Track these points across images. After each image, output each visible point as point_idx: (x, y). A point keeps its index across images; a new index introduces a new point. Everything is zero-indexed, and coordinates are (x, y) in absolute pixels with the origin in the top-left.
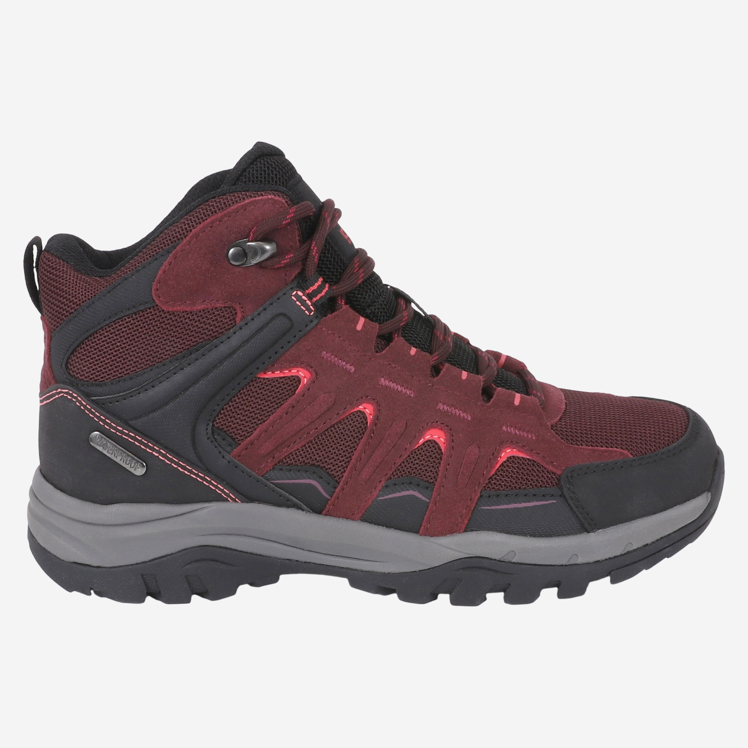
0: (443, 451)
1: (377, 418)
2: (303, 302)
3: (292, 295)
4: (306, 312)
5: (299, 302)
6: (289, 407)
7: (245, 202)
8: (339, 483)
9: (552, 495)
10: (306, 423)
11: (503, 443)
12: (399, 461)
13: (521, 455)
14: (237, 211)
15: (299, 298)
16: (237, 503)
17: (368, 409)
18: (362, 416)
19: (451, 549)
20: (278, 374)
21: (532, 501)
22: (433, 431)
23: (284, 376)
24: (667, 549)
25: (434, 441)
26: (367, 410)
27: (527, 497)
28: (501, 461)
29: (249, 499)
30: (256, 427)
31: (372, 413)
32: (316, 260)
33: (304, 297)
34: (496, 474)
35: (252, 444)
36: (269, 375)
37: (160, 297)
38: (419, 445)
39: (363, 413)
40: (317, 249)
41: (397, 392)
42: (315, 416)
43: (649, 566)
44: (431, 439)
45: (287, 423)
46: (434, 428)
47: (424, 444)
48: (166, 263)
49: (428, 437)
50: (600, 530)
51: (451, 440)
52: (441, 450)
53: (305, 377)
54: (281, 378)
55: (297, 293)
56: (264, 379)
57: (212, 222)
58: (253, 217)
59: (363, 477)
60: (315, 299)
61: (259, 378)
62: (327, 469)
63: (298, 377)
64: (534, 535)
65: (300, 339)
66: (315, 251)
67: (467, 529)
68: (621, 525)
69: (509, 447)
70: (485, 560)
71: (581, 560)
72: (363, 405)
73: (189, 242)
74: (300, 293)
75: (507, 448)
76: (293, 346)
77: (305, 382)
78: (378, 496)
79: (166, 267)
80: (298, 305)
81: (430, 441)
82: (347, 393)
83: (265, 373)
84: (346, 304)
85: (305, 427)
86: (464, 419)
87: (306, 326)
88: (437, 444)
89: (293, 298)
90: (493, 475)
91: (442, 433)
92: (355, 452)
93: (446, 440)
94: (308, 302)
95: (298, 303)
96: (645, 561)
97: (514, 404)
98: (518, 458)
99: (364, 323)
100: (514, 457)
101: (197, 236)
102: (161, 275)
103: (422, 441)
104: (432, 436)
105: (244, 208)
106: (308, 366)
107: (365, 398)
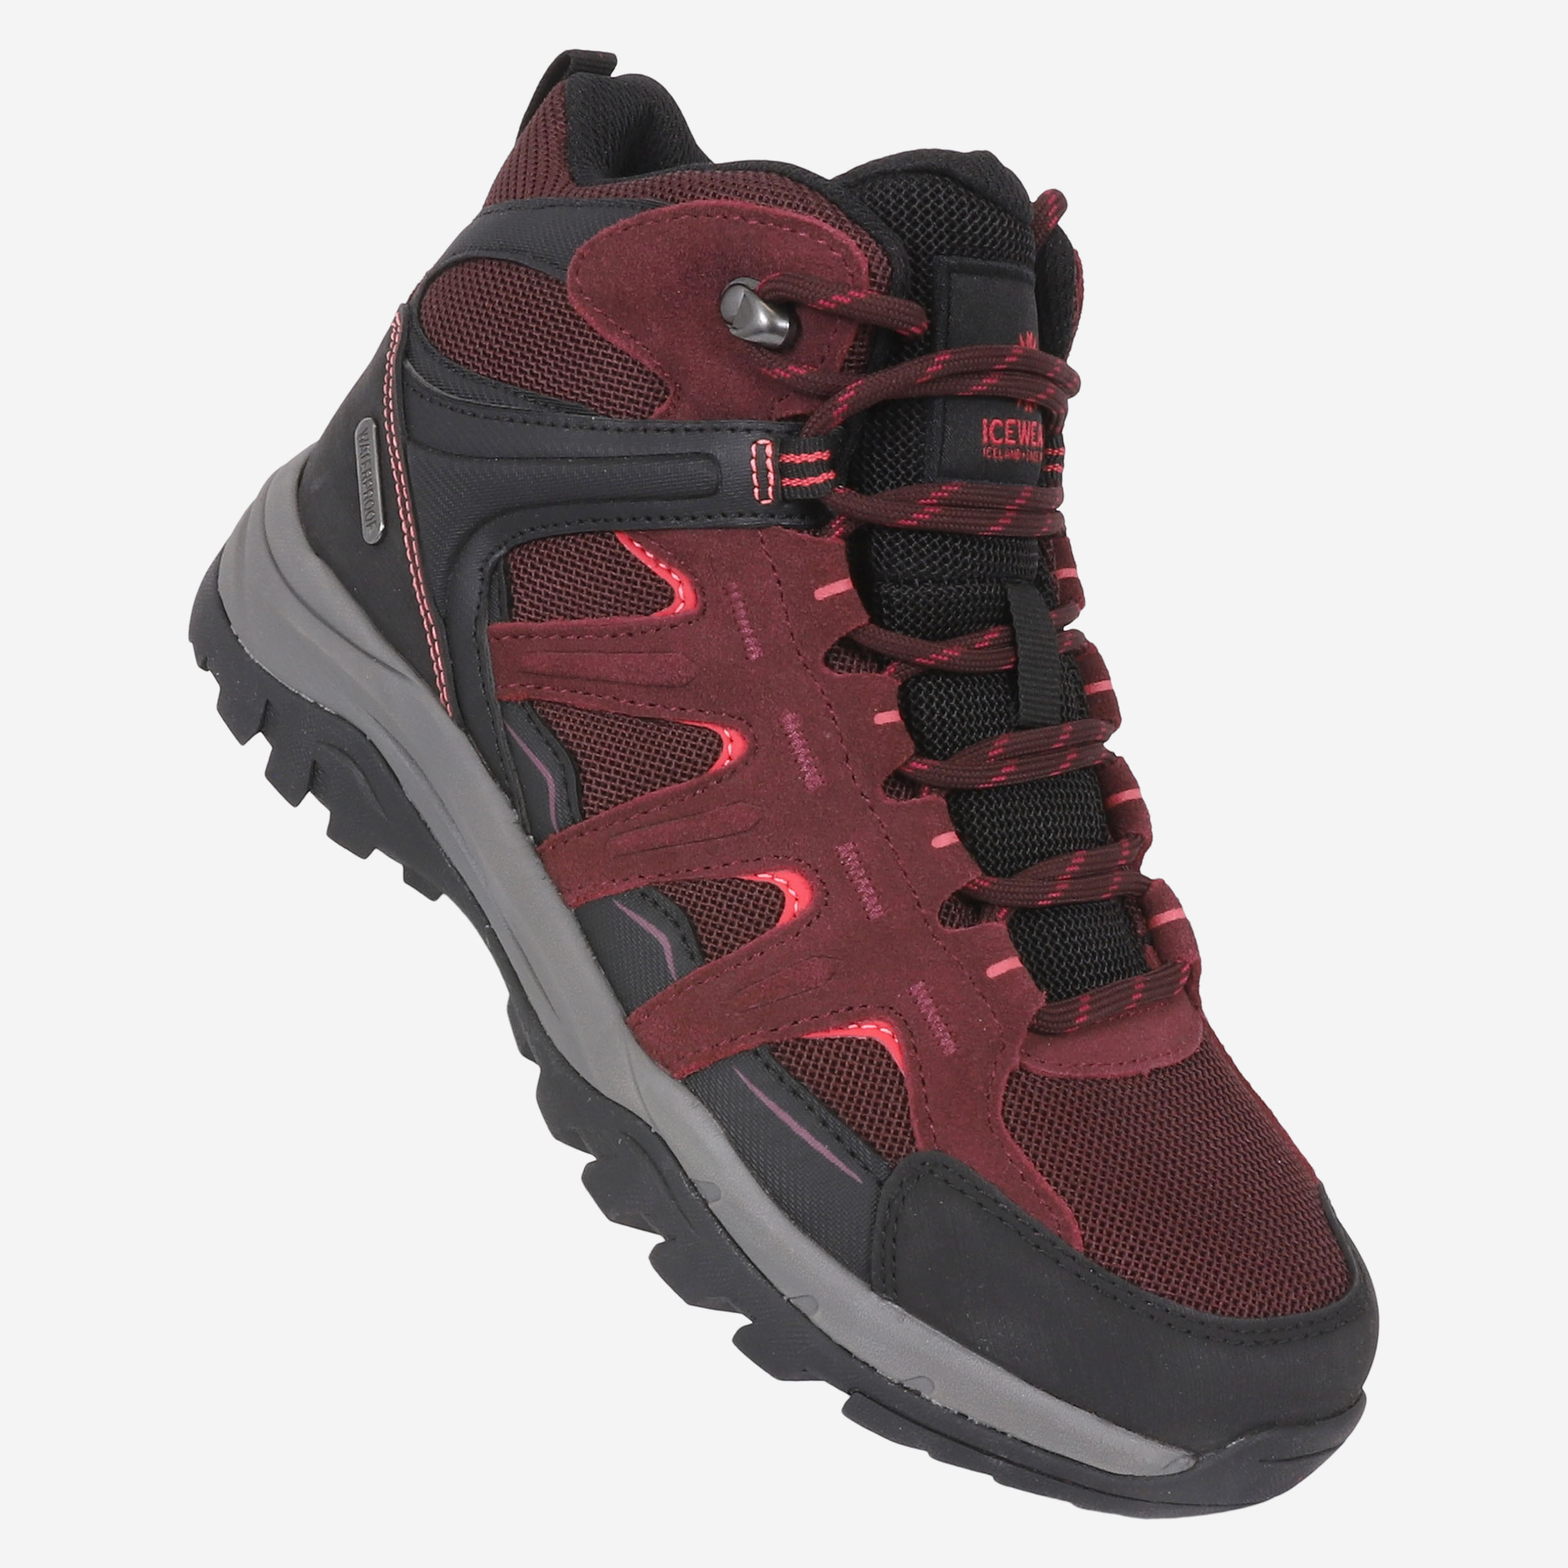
0: (778, 925)
1: (733, 770)
2: (763, 471)
3: (755, 442)
4: (756, 490)
5: (756, 464)
6: (623, 630)
7: (801, 217)
8: (584, 818)
9: (866, 1168)
10: (622, 678)
11: (885, 1010)
12: (698, 873)
13: (897, 1058)
14: (780, 222)
15: (761, 457)
16: (444, 712)
17: (733, 746)
18: (715, 747)
19: (638, 1088)
20: (647, 558)
21: (824, 1143)
22: (796, 879)
23: (654, 570)
24: (1001, 1463)
25: (784, 898)
26: (730, 747)
27: (821, 1128)
28: (852, 1031)
29: (463, 721)
30: (554, 615)
31: (735, 758)
32: (835, 413)
33: (769, 463)
34: (822, 1044)
35: (530, 636)
36: (634, 548)
37: (577, 273)
38: (754, 879)
39: (720, 744)
40: (851, 397)
41: (794, 758)
42: (640, 678)
43: (940, 1455)
44: (782, 889)
45: (599, 651)
46: (802, 875)
47: (764, 885)
48: (621, 222)
49: (780, 881)
50: (897, 1307)
51: (807, 920)
52: (777, 921)
53: (683, 602)
54: (648, 570)
55: (765, 445)
56: (623, 548)
57: (731, 210)
58: (792, 253)
59: (619, 843)
60: (787, 482)
61: (617, 540)
62: (585, 779)
63: (672, 591)
64: (778, 1199)
65: (715, 528)
66: (846, 396)
67: (688, 1081)
68: (944, 1336)
69: (891, 1026)
70: (669, 1158)
71: (817, 1318)
72: (733, 732)
73: (675, 216)
74: (769, 450)
75: (886, 1025)
76: (695, 529)
77: (677, 611)
78: (617, 896)
79: (617, 229)
80: (751, 467)
81: (779, 891)
82: (717, 687)
83: (631, 541)
84: (842, 536)
85: (617, 682)
86: (864, 909)
87: (741, 515)
88: (782, 906)
89: (753, 447)
90: (814, 1041)
91: (806, 896)
92: (647, 794)
93: (801, 912)
94: (771, 476)
95: (753, 462)
96: (937, 1438)
97: (985, 971)
98: (889, 1058)
99: (838, 594)
100: (883, 1048)
101: (695, 213)
102: (603, 236)
103: (764, 877)
104: (788, 886)
105: (796, 226)
106: (700, 589)
107: (742, 722)
